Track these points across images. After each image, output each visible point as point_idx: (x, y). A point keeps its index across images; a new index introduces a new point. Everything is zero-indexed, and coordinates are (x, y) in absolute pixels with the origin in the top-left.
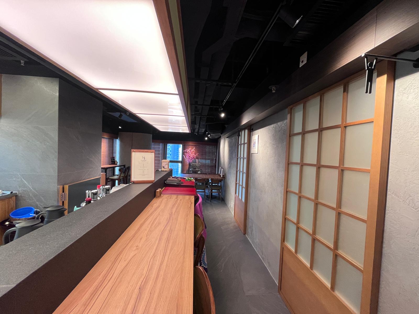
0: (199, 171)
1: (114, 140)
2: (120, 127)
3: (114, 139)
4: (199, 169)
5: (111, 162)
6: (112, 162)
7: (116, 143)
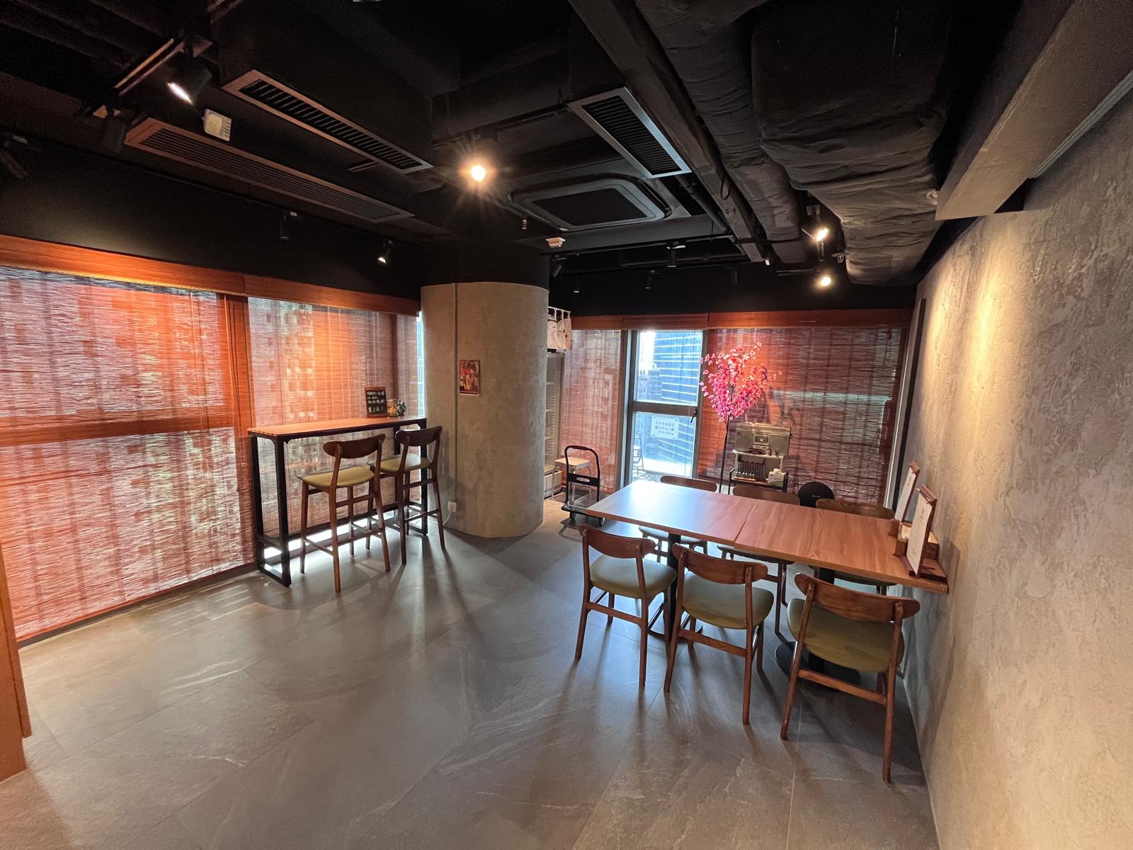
0: (776, 464)
1: (401, 319)
2: (382, 260)
3: (399, 316)
4: (777, 454)
5: (365, 409)
6: (368, 405)
7: (410, 334)
